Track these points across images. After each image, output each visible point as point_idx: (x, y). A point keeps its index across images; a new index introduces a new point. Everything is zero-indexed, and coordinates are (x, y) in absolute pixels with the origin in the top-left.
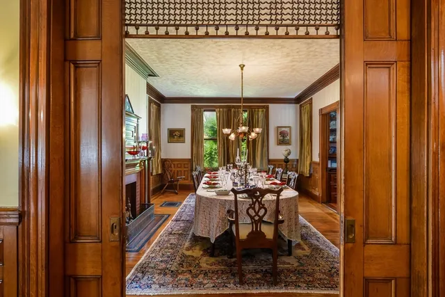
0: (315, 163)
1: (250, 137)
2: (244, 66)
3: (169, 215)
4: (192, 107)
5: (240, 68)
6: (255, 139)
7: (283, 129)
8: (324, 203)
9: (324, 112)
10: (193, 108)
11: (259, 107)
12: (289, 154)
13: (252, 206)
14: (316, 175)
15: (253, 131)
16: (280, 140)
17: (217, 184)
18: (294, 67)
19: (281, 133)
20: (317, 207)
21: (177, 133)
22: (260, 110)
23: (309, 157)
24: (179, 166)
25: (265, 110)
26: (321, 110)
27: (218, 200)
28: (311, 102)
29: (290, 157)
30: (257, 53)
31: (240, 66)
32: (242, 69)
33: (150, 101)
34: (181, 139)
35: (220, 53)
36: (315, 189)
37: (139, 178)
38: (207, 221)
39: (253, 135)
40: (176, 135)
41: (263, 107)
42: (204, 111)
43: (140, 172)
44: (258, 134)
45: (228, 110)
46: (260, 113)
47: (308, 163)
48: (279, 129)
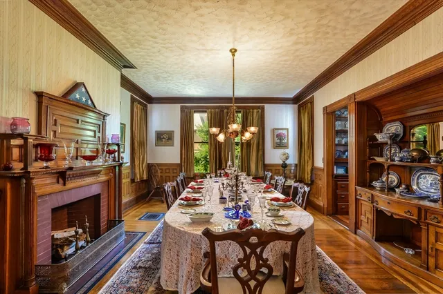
0: (319, 169)
1: (244, 138)
2: (236, 50)
3: (145, 233)
4: (182, 107)
5: (231, 54)
6: (250, 140)
7: (280, 131)
8: (330, 215)
9: (329, 110)
10: (182, 109)
11: (254, 108)
12: (287, 159)
13: (244, 263)
14: (320, 182)
15: (247, 131)
16: (277, 143)
17: (198, 200)
18: (298, 53)
19: (278, 136)
20: (324, 222)
21: (165, 136)
22: (255, 111)
23: (310, 163)
24: (167, 171)
25: (260, 111)
26: (325, 109)
27: (189, 234)
28: (312, 101)
29: (287, 162)
30: (252, 29)
31: (231, 51)
32: (233, 55)
33: (133, 100)
34: (170, 142)
35: (203, 30)
36: (317, 198)
37: (106, 188)
38: (175, 266)
39: (247, 136)
40: (164, 138)
41: (259, 107)
42: (195, 112)
43: (108, 181)
44: (253, 134)
45: (221, 111)
46: (255, 114)
47: (309, 168)
48: (276, 131)
